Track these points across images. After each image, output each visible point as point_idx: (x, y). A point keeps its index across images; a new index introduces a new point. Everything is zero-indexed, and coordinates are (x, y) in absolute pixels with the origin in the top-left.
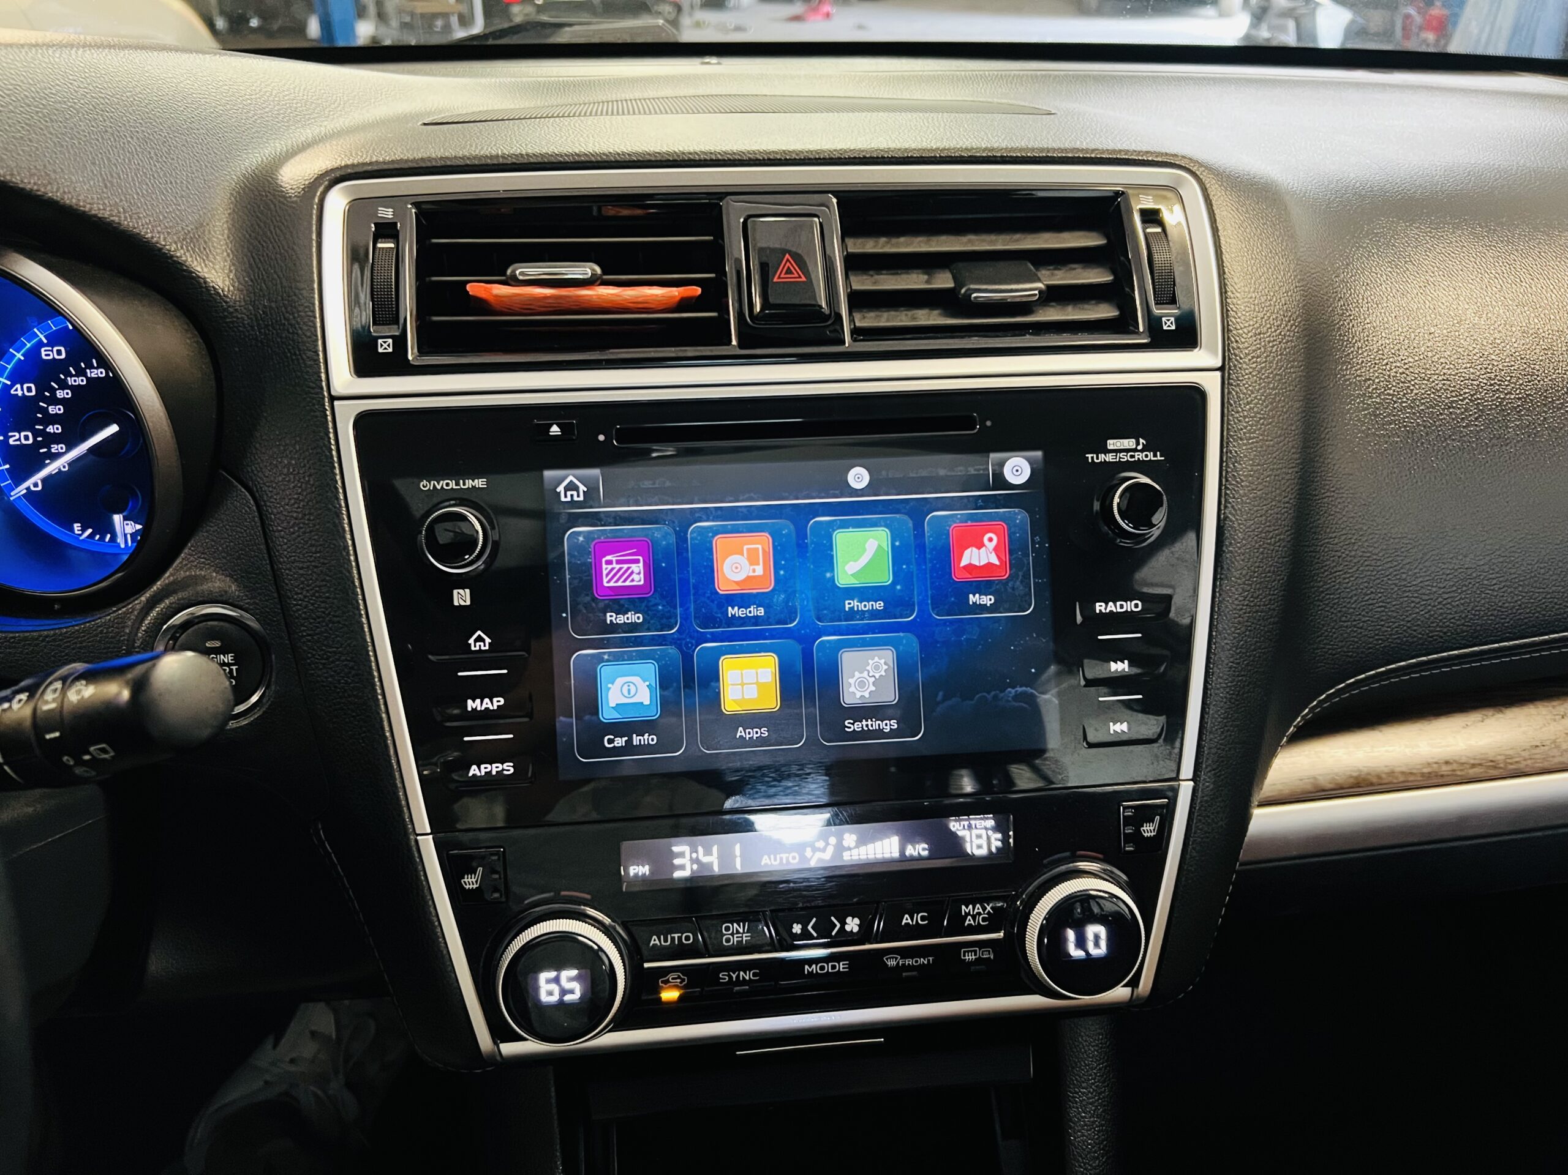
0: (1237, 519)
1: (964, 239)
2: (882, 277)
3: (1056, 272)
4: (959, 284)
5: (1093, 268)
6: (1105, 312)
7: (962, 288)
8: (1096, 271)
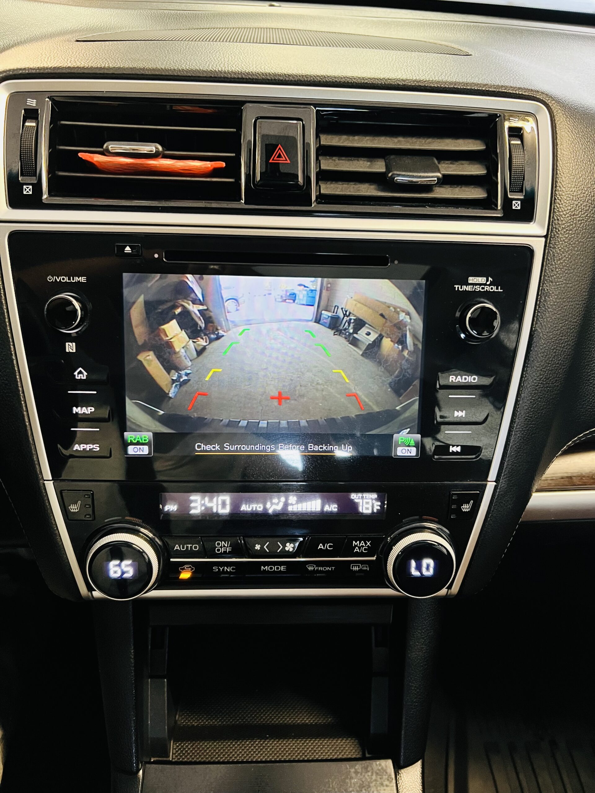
0: (542, 332)
1: (396, 140)
2: (341, 161)
3: (451, 165)
4: (388, 169)
5: (474, 164)
6: (478, 193)
7: (389, 173)
8: (476, 166)
